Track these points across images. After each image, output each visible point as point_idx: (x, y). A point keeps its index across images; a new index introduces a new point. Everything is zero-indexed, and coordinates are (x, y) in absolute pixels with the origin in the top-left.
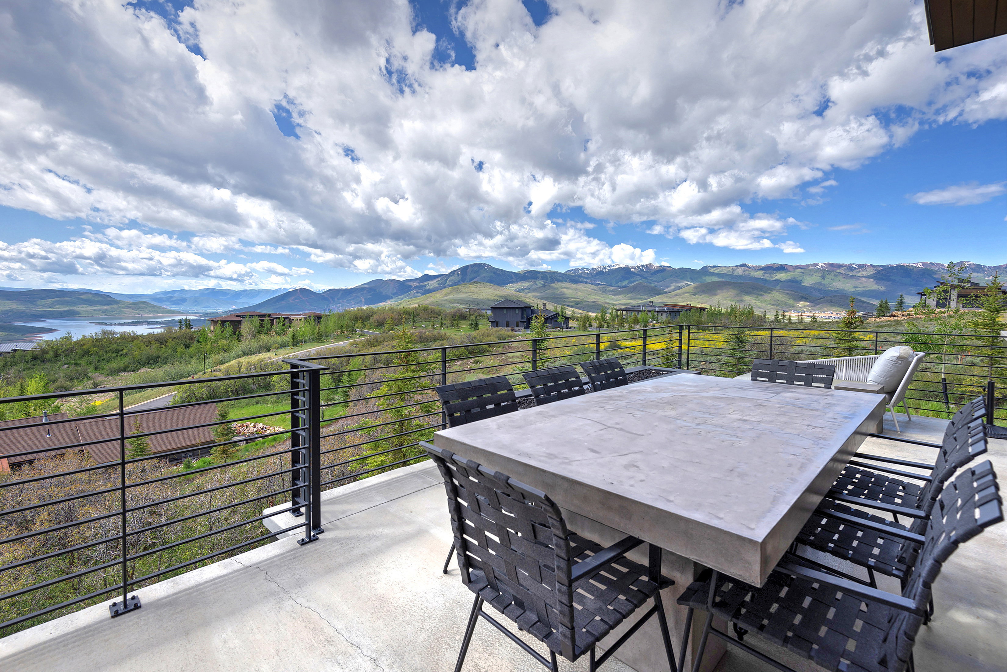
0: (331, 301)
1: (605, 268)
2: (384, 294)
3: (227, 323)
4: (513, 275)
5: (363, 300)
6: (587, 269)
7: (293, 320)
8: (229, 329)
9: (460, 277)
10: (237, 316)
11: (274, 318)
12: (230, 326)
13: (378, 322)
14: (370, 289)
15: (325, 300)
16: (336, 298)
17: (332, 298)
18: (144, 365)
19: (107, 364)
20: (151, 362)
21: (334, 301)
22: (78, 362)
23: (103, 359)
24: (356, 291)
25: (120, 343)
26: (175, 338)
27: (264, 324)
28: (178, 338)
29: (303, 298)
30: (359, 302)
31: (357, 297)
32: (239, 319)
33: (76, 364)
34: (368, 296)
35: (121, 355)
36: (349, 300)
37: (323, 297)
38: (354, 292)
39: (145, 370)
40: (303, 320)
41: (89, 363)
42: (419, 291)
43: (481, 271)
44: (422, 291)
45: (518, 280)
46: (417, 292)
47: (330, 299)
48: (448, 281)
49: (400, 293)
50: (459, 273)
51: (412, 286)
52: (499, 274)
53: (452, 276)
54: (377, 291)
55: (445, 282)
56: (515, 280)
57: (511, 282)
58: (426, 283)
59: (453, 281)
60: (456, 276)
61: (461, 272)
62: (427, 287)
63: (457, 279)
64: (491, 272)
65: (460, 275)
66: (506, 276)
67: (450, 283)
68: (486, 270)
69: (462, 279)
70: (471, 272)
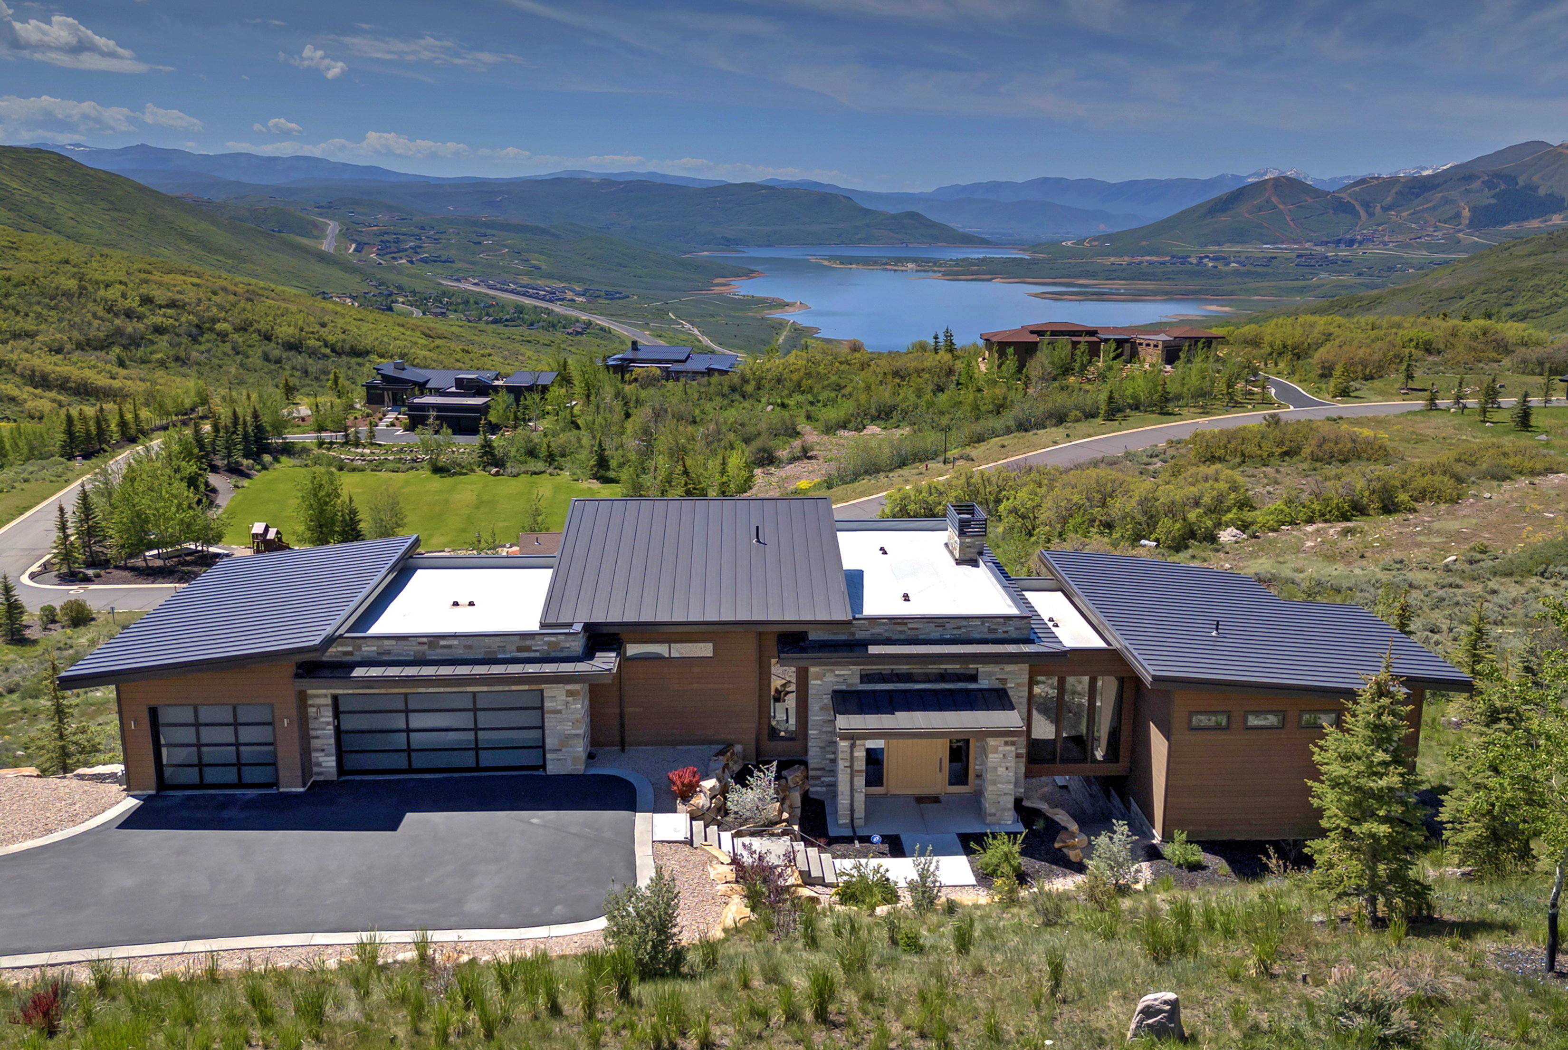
0: (1363, 215)
2: (1542, 192)
3: (1011, 350)
5: (1466, 213)
7: (1141, 344)
8: (1011, 363)
10: (1032, 332)
11: (1102, 341)
12: (1015, 355)
14: (1497, 175)
15: (1344, 211)
16: (1379, 206)
17: (1366, 205)
18: (874, 420)
19: (824, 410)
20: (883, 416)
21: (1371, 215)
22: (786, 401)
23: (819, 401)
24: (1445, 182)
25: (843, 372)
26: (923, 370)
27: (1078, 352)
28: (930, 371)
29: (1281, 207)
30: (1451, 218)
31: (1447, 201)
32: (1035, 338)
33: (784, 406)
34: (1487, 199)
35: (843, 396)
36: (1419, 212)
37: (1340, 201)
38: (1438, 185)
39: (873, 429)
40: (1160, 347)
41: (799, 405)
47: (1358, 208)
54: (1521, 183)
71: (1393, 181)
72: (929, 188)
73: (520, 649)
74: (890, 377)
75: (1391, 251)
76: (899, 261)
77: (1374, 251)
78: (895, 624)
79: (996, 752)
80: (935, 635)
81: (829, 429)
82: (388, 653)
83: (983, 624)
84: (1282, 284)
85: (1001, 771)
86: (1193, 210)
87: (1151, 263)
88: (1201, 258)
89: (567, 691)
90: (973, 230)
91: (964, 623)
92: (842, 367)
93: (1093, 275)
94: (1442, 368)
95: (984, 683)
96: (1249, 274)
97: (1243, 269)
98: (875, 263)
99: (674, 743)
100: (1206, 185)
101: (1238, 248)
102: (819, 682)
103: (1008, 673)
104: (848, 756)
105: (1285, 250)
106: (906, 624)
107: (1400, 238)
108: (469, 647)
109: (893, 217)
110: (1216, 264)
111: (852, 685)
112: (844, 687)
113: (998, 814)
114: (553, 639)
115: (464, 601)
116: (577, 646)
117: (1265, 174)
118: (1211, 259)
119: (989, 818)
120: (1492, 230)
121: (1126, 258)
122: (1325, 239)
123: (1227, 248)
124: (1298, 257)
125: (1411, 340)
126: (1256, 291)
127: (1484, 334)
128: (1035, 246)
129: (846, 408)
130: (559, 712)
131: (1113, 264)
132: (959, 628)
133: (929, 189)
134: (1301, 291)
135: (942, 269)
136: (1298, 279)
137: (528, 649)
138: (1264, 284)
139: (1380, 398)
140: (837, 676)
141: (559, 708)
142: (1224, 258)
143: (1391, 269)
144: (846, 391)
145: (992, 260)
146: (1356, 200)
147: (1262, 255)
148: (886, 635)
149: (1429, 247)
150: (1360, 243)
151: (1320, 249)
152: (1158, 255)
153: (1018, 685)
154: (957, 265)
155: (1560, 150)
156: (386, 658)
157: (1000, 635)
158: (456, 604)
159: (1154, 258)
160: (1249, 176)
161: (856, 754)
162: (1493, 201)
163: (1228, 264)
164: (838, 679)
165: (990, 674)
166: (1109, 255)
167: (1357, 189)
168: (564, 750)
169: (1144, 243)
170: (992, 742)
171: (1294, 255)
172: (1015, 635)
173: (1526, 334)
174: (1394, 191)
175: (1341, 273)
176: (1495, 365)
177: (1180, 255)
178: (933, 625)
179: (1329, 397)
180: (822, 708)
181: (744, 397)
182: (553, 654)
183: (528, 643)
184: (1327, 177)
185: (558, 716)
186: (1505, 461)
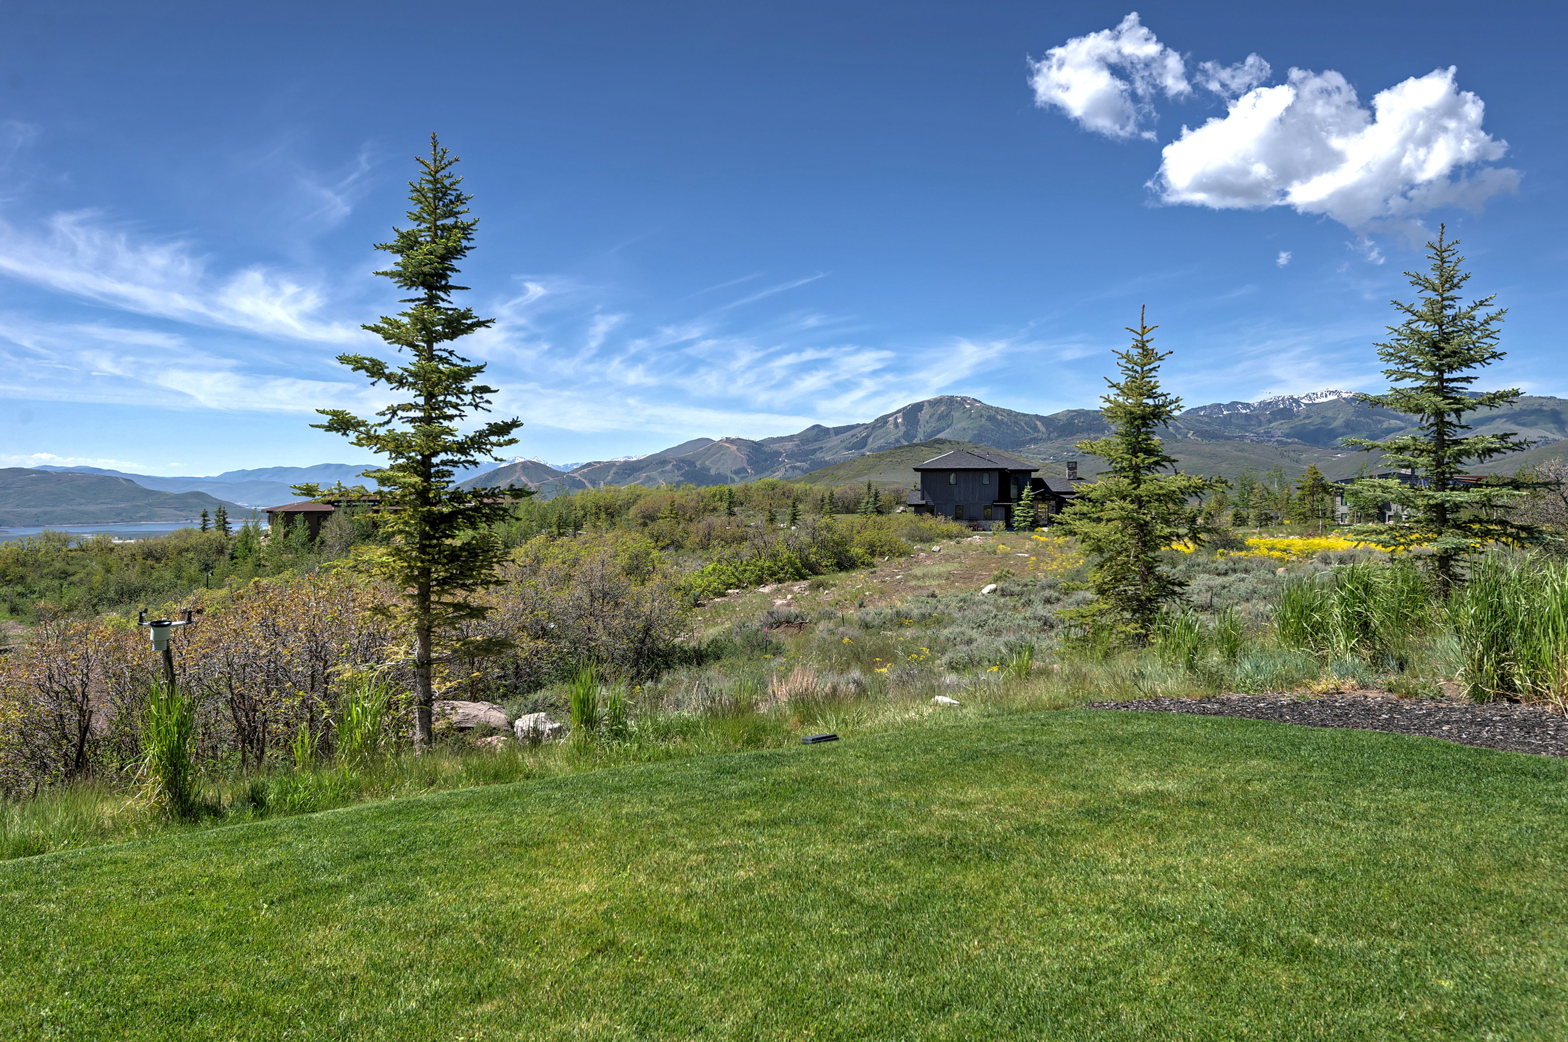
1: (1297, 401)
2: (713, 472)
3: (298, 519)
4: (1039, 423)
6: (1247, 406)
8: (300, 533)
9: (903, 429)
10: (323, 502)
12: (304, 525)
14: (682, 461)
15: (578, 487)
16: (603, 485)
17: (594, 483)
18: (112, 605)
19: (38, 601)
20: (124, 599)
24: (648, 465)
26: (186, 549)
28: (195, 550)
29: (530, 484)
32: (327, 508)
37: (573, 480)
38: (643, 468)
42: (798, 464)
43: (956, 414)
44: (804, 465)
45: (1052, 435)
46: (794, 468)
47: (587, 484)
48: (870, 440)
49: (752, 469)
50: (900, 420)
51: (782, 453)
52: (1002, 420)
53: (880, 427)
54: (698, 466)
55: (863, 443)
56: (1045, 436)
57: (1035, 441)
58: (816, 445)
59: (882, 441)
60: (892, 427)
61: (903, 419)
62: (819, 455)
63: (893, 434)
64: (981, 416)
65: (900, 425)
66: (1021, 425)
67: (876, 445)
68: (968, 413)
69: (907, 435)
70: (928, 417)
71: (610, 465)
72: (215, 472)
74: (140, 560)
81: (40, 620)
109: (177, 497)
117: (514, 461)
133: (215, 474)
146: (585, 479)
155: (721, 443)
167: (586, 470)
174: (612, 472)
184: (561, 464)
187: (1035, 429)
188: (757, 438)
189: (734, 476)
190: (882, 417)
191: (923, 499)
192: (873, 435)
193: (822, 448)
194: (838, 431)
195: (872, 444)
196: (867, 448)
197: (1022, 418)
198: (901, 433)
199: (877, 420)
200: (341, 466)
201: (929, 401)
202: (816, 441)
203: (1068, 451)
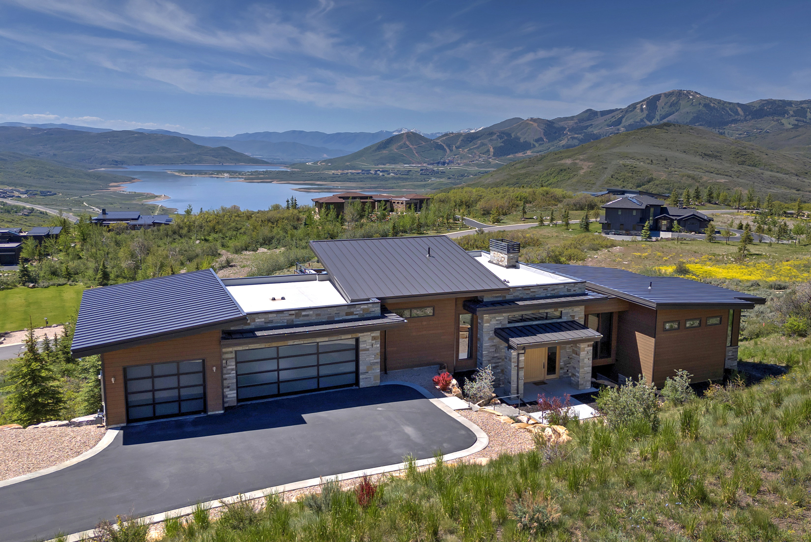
0: (448, 150)
3: (332, 206)
4: (739, 109)
5: (492, 150)
7: (394, 203)
8: (333, 213)
9: (646, 112)
10: (340, 198)
11: (375, 201)
12: (334, 209)
13: (484, 210)
14: (503, 133)
15: (439, 149)
16: (454, 146)
17: (449, 146)
18: (261, 245)
19: (230, 241)
20: (267, 243)
21: (451, 150)
22: (207, 238)
23: (227, 237)
24: (482, 136)
25: (237, 221)
26: (283, 218)
27: (366, 207)
28: (287, 219)
29: (411, 146)
30: (485, 152)
31: (483, 144)
32: (342, 201)
33: (206, 240)
34: (499, 144)
35: (240, 233)
36: (472, 149)
37: (437, 143)
38: (479, 137)
39: (262, 250)
40: (404, 204)
41: (216, 240)
42: (576, 136)
43: (682, 103)
44: (580, 136)
45: (747, 117)
46: (573, 138)
47: (445, 147)
48: (624, 120)
49: (547, 139)
50: (645, 106)
51: (566, 128)
52: (714, 107)
53: (631, 111)
54: (513, 136)
55: (618, 122)
56: (742, 118)
57: (735, 121)
58: (588, 123)
59: (632, 120)
60: (639, 111)
61: (647, 106)
62: (590, 129)
63: (639, 116)
64: (700, 104)
65: (644, 110)
66: (726, 110)
67: (627, 124)
68: (691, 102)
69: (650, 117)
70: (663, 104)
71: (459, 135)
73: (347, 314)
74: (266, 223)
75: (461, 167)
76: (219, 172)
77: (454, 167)
78: (525, 290)
79: (584, 351)
80: (543, 295)
81: (237, 251)
82: (271, 322)
83: (565, 287)
84: (416, 183)
85: (586, 360)
86: (370, 148)
87: (352, 174)
88: (376, 171)
89: (372, 337)
90: (258, 157)
91: (556, 287)
92: (237, 218)
93: (324, 179)
94: (535, 209)
95: (564, 319)
96: (399, 178)
97: (396, 176)
98: (206, 174)
99: (412, 367)
100: (374, 136)
101: (393, 166)
102: (488, 325)
103: (576, 312)
104: (516, 360)
105: (415, 167)
106: (530, 289)
107: (465, 161)
108: (318, 315)
109: (213, 150)
110: (384, 174)
111: (502, 325)
112: (500, 326)
113: (584, 384)
114: (366, 307)
115: (278, 297)
116: (377, 310)
117: (401, 131)
118: (381, 172)
119: (580, 386)
120: (503, 158)
121: (340, 171)
122: (432, 162)
123: (388, 166)
124: (421, 170)
125: (518, 197)
126: (403, 187)
127: (547, 194)
128: (292, 165)
129: (244, 240)
130: (368, 350)
131: (333, 174)
132: (554, 290)
133: (232, 135)
134: (424, 186)
135: (243, 177)
136: (422, 181)
137: (352, 313)
138: (408, 183)
139: (514, 223)
140: (497, 320)
141: (368, 347)
142: (387, 171)
143: (463, 176)
144: (242, 231)
145: (271, 172)
146: (444, 143)
147: (404, 169)
148: (521, 296)
149: (478, 165)
150: (448, 164)
151: (431, 167)
152: (355, 169)
153: (579, 318)
154: (252, 174)
155: (527, 122)
156: (270, 325)
157: (572, 292)
158: (274, 299)
159: (354, 171)
160: (394, 132)
161: (520, 359)
162: (503, 144)
163: (389, 174)
164: (497, 322)
165: (567, 313)
166: (331, 169)
167: (444, 138)
168: (370, 372)
169: (348, 164)
170: (582, 346)
171: (419, 170)
172: (579, 292)
173: (564, 193)
174: (460, 139)
175: (440, 178)
176: (556, 207)
177: (366, 170)
178: (542, 289)
179: (491, 223)
180: (489, 339)
181: (181, 236)
182: (365, 316)
183: (352, 310)
184: (429, 133)
185: (367, 352)
186: (595, 242)
187: (737, 113)
188: (550, 118)
189: (535, 143)
190: (633, 105)
191: (606, 220)
192: (626, 117)
193: (592, 125)
194: (604, 113)
195: (625, 122)
196: (622, 125)
197: (728, 105)
198: (645, 115)
199: (629, 106)
200: (301, 132)
201: (665, 94)
202: (589, 120)
203: (757, 129)
